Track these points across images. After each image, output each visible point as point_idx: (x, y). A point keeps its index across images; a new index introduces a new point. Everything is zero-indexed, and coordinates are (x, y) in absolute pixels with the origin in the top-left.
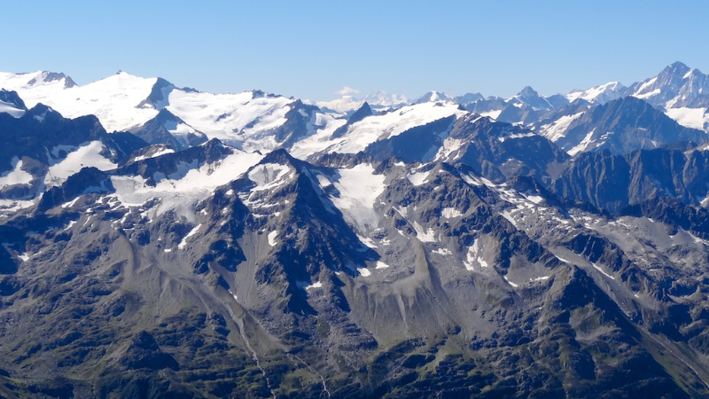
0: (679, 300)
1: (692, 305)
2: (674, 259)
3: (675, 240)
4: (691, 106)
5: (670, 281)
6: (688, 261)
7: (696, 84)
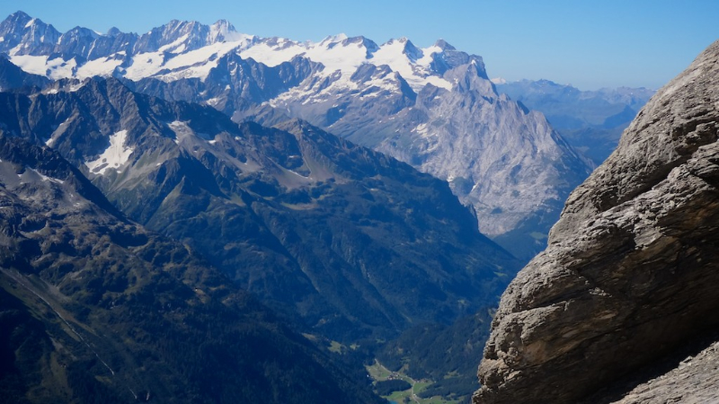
0: (29, 235)
1: (42, 239)
2: (23, 197)
3: (23, 179)
4: (34, 53)
5: (19, 217)
6: (36, 198)
7: (38, 34)
